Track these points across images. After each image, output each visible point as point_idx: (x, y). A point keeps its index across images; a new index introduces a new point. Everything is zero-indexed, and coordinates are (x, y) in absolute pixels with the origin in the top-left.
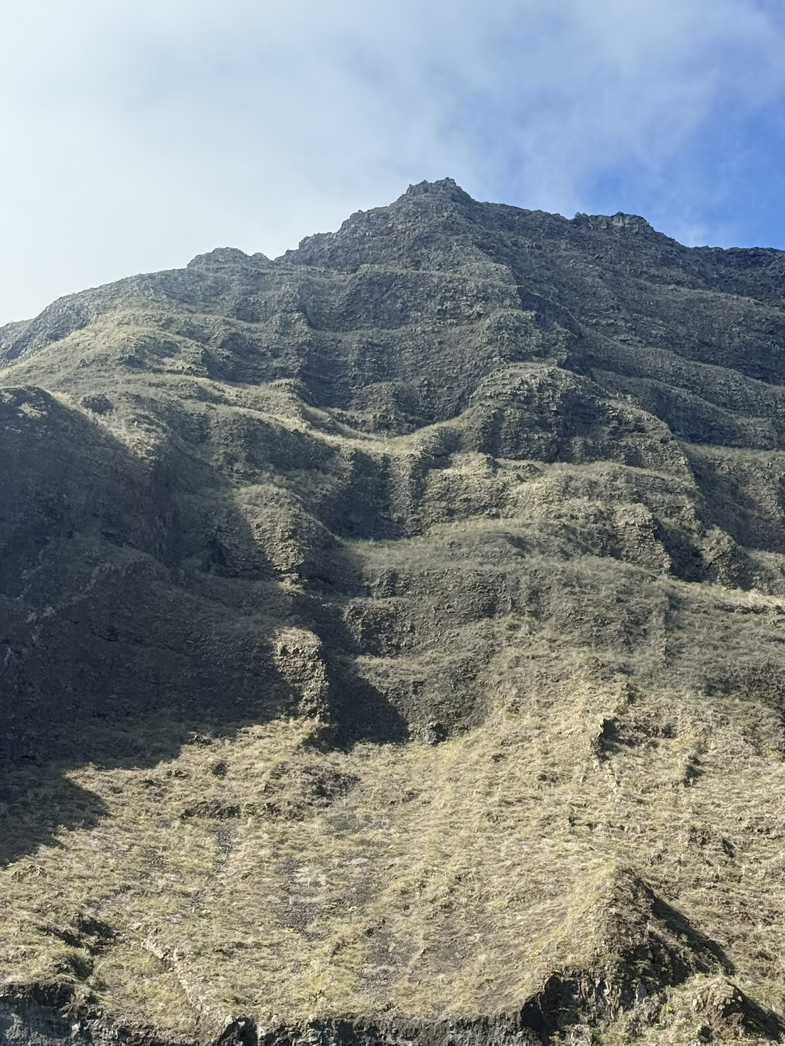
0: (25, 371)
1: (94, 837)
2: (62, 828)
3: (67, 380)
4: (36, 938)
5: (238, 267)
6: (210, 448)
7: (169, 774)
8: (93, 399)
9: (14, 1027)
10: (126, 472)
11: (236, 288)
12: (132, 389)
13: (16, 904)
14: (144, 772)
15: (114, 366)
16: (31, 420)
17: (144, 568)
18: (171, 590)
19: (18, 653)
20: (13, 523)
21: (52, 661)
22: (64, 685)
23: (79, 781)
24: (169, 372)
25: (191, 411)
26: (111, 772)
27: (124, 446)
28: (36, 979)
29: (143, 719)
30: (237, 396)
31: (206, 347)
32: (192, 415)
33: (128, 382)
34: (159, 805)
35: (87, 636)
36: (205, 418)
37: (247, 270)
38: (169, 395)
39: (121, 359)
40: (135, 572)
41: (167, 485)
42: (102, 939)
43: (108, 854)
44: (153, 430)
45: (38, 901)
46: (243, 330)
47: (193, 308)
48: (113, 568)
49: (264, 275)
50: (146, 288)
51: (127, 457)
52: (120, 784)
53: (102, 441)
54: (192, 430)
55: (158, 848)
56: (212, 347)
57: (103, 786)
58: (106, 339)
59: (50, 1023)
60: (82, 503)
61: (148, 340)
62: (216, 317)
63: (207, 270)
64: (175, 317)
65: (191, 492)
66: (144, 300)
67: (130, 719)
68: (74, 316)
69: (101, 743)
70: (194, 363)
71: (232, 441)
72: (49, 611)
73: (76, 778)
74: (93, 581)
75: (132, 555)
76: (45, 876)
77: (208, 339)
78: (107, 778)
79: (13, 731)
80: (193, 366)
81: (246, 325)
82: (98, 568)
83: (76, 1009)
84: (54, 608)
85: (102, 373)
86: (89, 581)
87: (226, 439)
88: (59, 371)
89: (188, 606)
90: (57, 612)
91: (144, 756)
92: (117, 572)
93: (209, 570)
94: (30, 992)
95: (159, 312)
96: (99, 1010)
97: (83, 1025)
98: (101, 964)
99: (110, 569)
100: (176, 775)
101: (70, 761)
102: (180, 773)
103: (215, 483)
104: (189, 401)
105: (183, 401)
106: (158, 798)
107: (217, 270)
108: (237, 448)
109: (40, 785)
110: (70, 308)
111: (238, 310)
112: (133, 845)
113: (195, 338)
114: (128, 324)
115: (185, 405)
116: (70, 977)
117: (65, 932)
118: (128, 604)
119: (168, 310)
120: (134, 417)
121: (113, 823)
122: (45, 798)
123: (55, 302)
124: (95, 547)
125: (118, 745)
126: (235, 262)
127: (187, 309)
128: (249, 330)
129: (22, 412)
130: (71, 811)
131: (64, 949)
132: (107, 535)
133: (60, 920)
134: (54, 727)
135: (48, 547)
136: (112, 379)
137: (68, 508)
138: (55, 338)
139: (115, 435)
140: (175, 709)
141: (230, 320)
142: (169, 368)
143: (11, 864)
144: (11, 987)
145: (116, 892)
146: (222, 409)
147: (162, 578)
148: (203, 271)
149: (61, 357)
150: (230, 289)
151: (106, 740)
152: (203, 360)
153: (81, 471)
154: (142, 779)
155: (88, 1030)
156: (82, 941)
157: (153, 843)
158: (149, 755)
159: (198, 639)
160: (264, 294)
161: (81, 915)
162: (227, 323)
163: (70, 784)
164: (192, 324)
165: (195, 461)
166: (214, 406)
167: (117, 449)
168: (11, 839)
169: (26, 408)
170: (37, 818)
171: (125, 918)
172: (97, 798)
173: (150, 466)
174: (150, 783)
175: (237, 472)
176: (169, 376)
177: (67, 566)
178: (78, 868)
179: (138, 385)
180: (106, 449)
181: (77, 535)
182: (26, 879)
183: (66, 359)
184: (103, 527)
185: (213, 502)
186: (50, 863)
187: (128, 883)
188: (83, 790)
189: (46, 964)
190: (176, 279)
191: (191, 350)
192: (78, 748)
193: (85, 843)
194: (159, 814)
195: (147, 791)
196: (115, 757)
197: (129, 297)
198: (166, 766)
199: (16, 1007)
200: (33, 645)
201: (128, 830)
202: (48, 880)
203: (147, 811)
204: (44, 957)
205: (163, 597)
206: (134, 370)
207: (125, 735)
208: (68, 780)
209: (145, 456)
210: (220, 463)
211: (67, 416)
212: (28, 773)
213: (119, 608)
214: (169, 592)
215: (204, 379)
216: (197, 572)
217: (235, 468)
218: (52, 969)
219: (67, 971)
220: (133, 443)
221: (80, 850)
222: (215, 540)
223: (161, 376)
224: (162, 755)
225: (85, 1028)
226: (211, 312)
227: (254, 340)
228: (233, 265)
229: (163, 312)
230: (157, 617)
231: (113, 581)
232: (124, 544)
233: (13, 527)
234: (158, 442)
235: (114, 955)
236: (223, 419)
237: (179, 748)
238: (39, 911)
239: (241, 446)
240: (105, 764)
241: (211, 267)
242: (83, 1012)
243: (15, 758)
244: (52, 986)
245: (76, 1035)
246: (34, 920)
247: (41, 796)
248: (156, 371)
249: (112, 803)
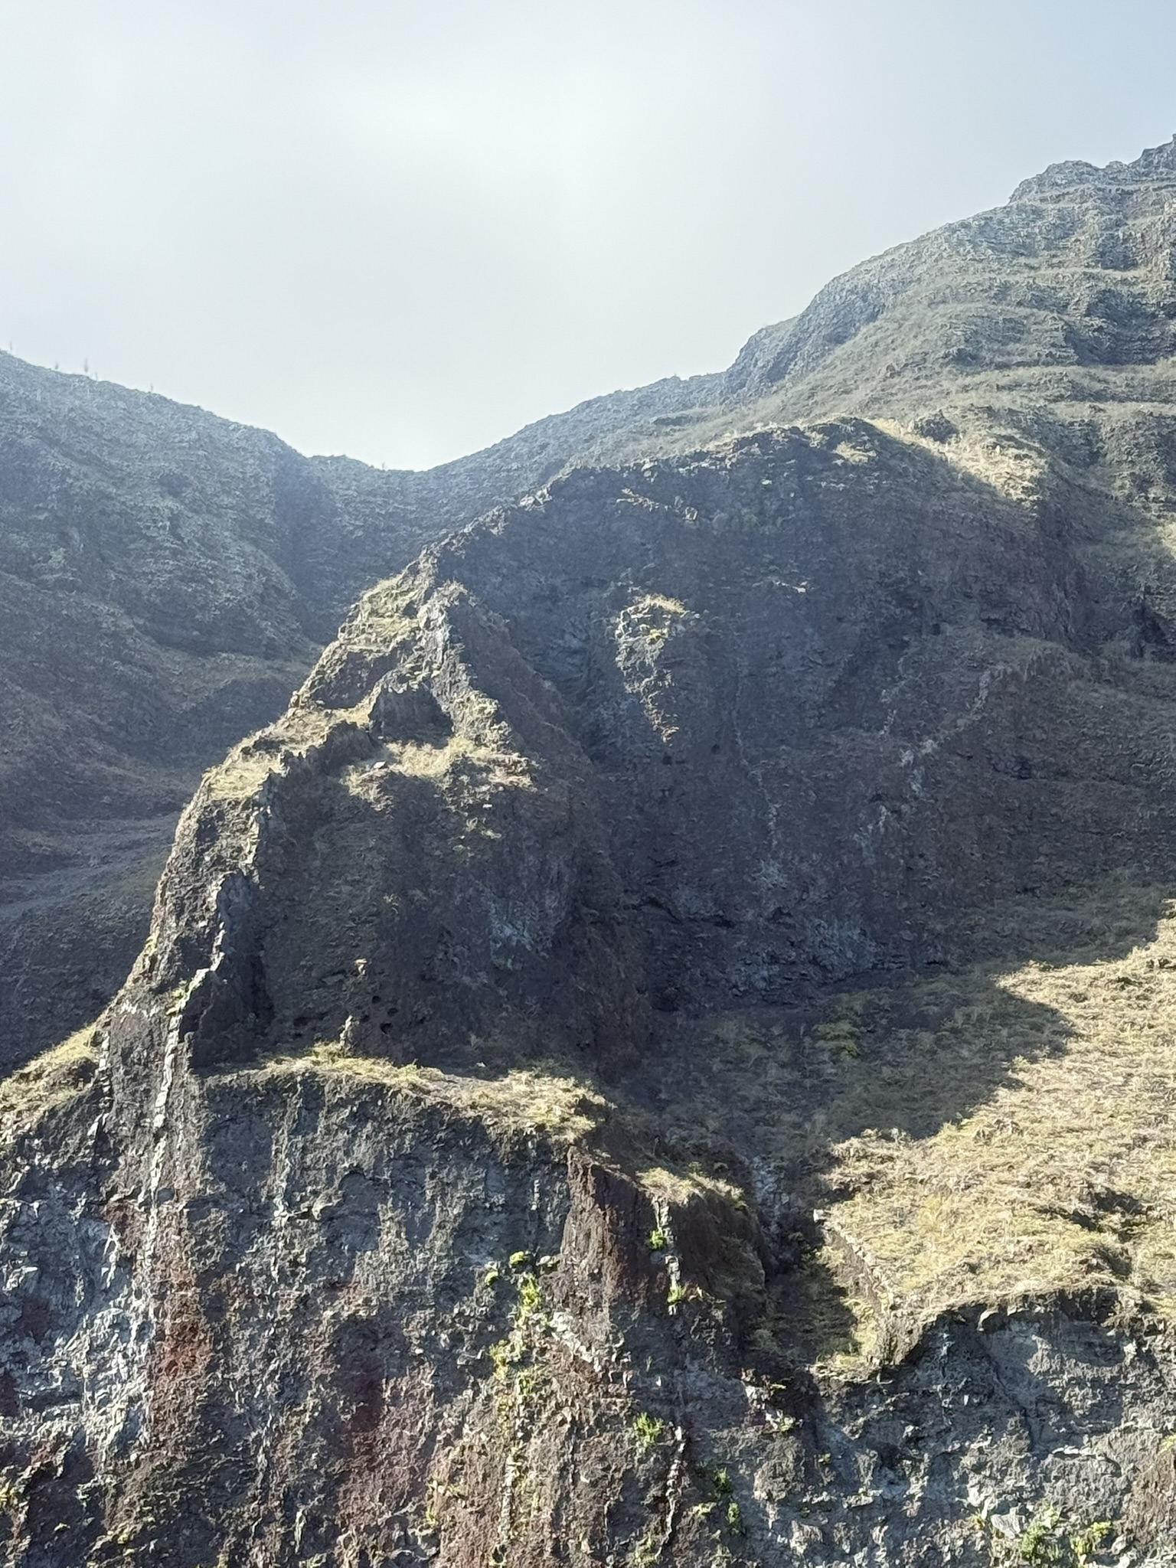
0: (807, 395)
1: (1070, 1070)
2: (1020, 1061)
3: (875, 400)
4: (1038, 1224)
5: (1088, 187)
6: (1107, 470)
7: (1151, 965)
8: (928, 422)
9: (1039, 1354)
10: (1002, 525)
11: (1094, 222)
12: (973, 398)
13: (993, 1176)
14: (1113, 966)
15: (938, 369)
16: (854, 468)
17: (1053, 664)
18: (1096, 691)
19: (896, 811)
20: (855, 623)
21: (946, 818)
22: (968, 851)
23: (1021, 990)
24: (1019, 364)
25: (1069, 420)
26: (1064, 972)
27: (989, 485)
28: (1058, 1285)
29: (1090, 888)
30: (1127, 385)
31: (1066, 318)
32: (1072, 424)
33: (965, 389)
34: (1148, 1013)
35: (987, 775)
36: (1092, 427)
37: (1103, 190)
38: (1031, 400)
39: (946, 356)
40: (1041, 672)
41: (1059, 535)
42: (1128, 1217)
43: (1099, 1093)
44: (1026, 456)
45: (1024, 1171)
46: (1116, 284)
47: (1032, 261)
48: (1009, 670)
49: (1131, 193)
50: (960, 243)
51: (998, 502)
52: (1081, 989)
53: (959, 484)
54: (1076, 448)
55: (1166, 1076)
56: (1075, 315)
57: (1058, 994)
58: (915, 330)
59: (1090, 1345)
60: (946, 579)
61: (979, 321)
62: (1073, 269)
63: (1042, 200)
64: (1012, 279)
65: (1091, 540)
66: (960, 262)
67: (1072, 890)
68: (860, 303)
69: (1037, 930)
70: (1053, 345)
71: (1139, 456)
72: (929, 745)
73: (1014, 985)
74: (984, 693)
75: (1032, 647)
76: (1021, 1132)
77: (1065, 306)
78: (1060, 982)
79: (910, 927)
80: (1054, 351)
81: (1118, 275)
82: (987, 673)
83: (1126, 1322)
84: (935, 739)
85: (923, 382)
86: (977, 695)
87: (1129, 454)
88: (857, 388)
89: (1127, 713)
90: (940, 745)
91: (1104, 944)
92: (1015, 676)
93: (1142, 655)
94: (1055, 1303)
95: (987, 275)
96: (1160, 1322)
97: (1140, 1345)
98: (1140, 1254)
99: (1005, 672)
100: (1162, 966)
101: (999, 961)
102: (1167, 962)
103: (1124, 522)
104: (1062, 404)
105: (1052, 406)
106: (1142, 1003)
107: (1058, 199)
108: (1150, 465)
109: (967, 1003)
110: (852, 292)
111: (1102, 254)
112: (1130, 1075)
113: (1046, 308)
114: (944, 302)
115: (1058, 411)
116: (1106, 1276)
117: (1076, 1213)
118: (1039, 722)
119: (999, 271)
120: (993, 440)
121: (1090, 1046)
122: (981, 1019)
123: (827, 286)
124: (978, 643)
125: (1062, 931)
126: (1081, 181)
127: (1026, 265)
128: (1124, 281)
129: (841, 457)
130: (1023, 1034)
131: (1086, 1237)
132: (988, 621)
133: (1063, 1195)
134: (966, 914)
135: (911, 650)
136: (939, 388)
137: (928, 590)
138: (839, 340)
139: (973, 471)
140: (1134, 867)
141: (1095, 271)
142: (1019, 359)
143: (966, 1121)
144: (1025, 1298)
145: (1130, 1148)
146: (1113, 409)
147: (1080, 676)
148: (1037, 204)
149: (854, 367)
150: (1084, 223)
151: (1044, 925)
152: (1065, 339)
153: (937, 534)
154: (1113, 977)
155: (1149, 1351)
156: (1101, 1222)
157: (1158, 1070)
158: (1112, 941)
159: (1151, 761)
160: (1137, 222)
161: (1091, 1186)
162: (1090, 277)
163: (1008, 997)
164: (1038, 287)
165: (1089, 493)
166: (1101, 406)
167: (981, 492)
168: (953, 1084)
169: (844, 451)
170: (979, 1051)
171: (1155, 1183)
172: (1054, 1012)
173: (1033, 510)
174: (1126, 981)
175: (1155, 500)
176: (1021, 371)
177: (942, 675)
178: (1064, 1118)
179: (981, 392)
180: (968, 495)
181: (948, 629)
182: (995, 1140)
183: (863, 369)
184: (982, 610)
185: (1131, 552)
186: (1021, 1114)
187: (1143, 1132)
188: (1031, 1003)
189: (1067, 1261)
190: (1001, 222)
191: (1045, 327)
192: (1005, 941)
193: (1060, 1080)
194: (1151, 1027)
195: (1124, 994)
196: (1063, 949)
197: (936, 261)
198: (1144, 953)
199: (1037, 1325)
200: (916, 798)
201: (1114, 1054)
202: (1026, 1138)
203: (1133, 1024)
204: (1060, 1251)
205: (1087, 704)
206: (968, 369)
207: (1070, 914)
208: (1004, 990)
209: (1023, 496)
210: (1126, 492)
211: (904, 453)
212: (941, 984)
213: (1027, 729)
214: (1096, 695)
215: (1074, 367)
216: (1127, 660)
217: (1152, 496)
218: (1076, 1267)
219: (1099, 1268)
220: (1002, 480)
221: (1056, 1090)
222: (1144, 609)
223: (1011, 373)
224: (1131, 938)
225: (1144, 1349)
226: (1060, 264)
227: (1135, 297)
228: (1082, 187)
229: (993, 275)
230: (1084, 734)
231: (1012, 689)
232: (1015, 632)
233: (857, 629)
234: (1036, 473)
235: (1152, 1239)
236: (1120, 424)
237: (1154, 925)
238: (1029, 1185)
239: (1155, 460)
240: (1049, 961)
241: (1048, 195)
242: (1137, 1325)
243: (919, 965)
244: (1084, 1292)
245: (1132, 1361)
246: (1026, 1197)
247: (975, 1017)
248: (1003, 366)
249: (1079, 1016)
